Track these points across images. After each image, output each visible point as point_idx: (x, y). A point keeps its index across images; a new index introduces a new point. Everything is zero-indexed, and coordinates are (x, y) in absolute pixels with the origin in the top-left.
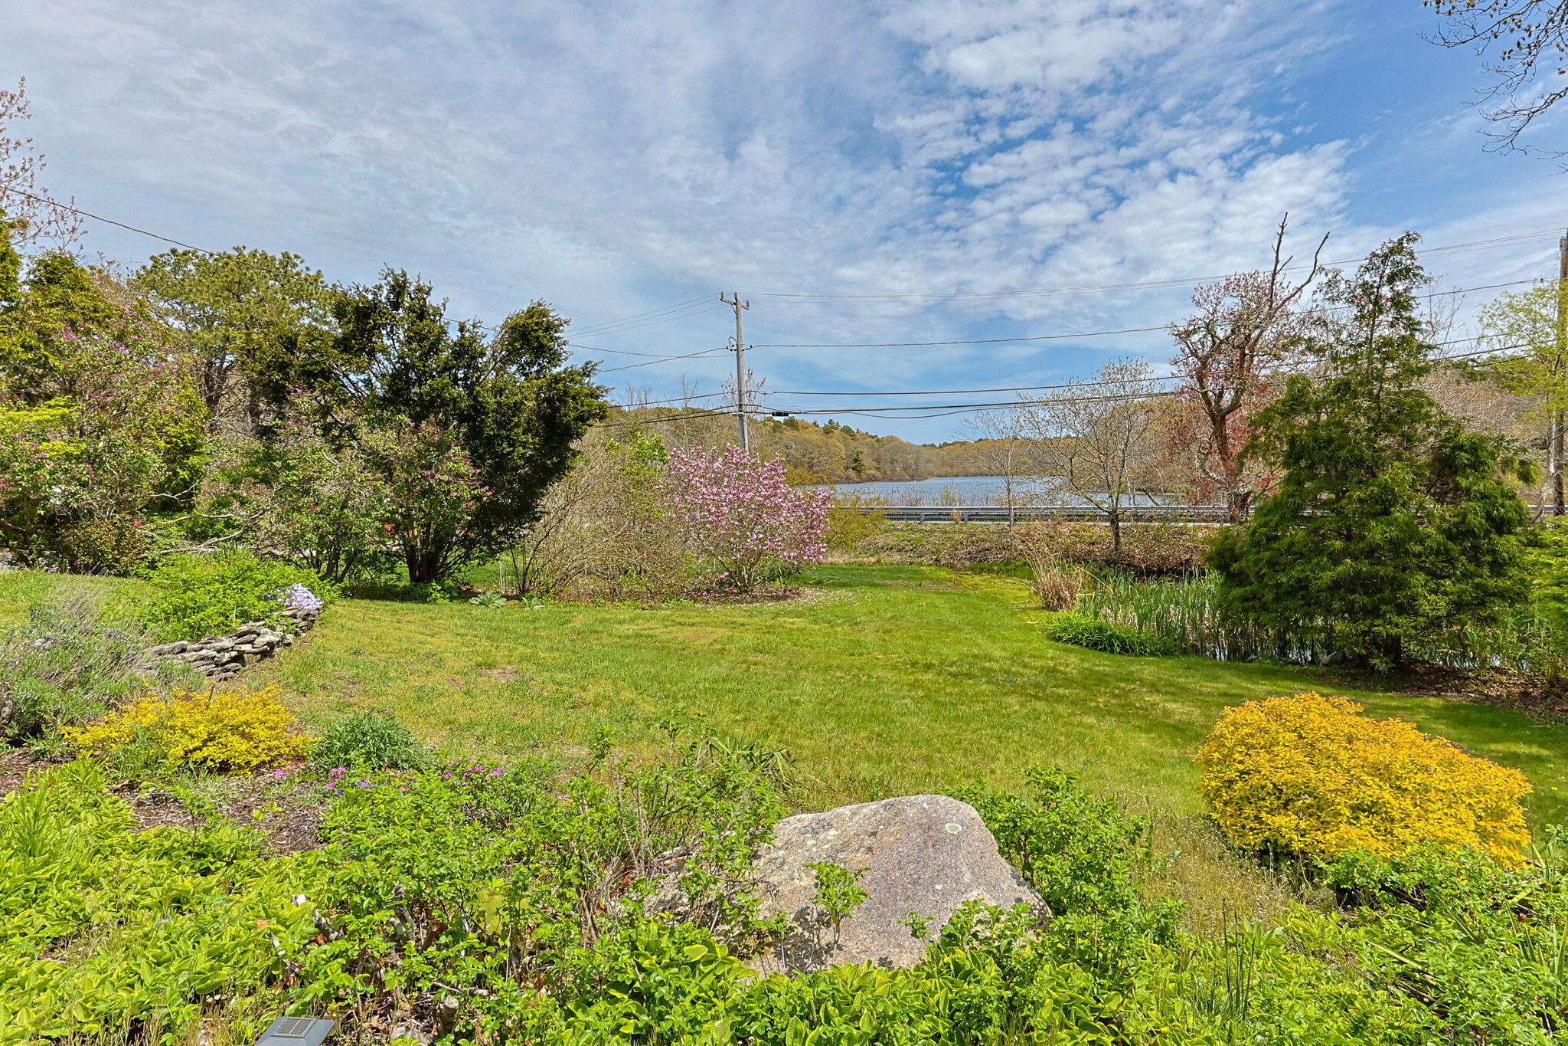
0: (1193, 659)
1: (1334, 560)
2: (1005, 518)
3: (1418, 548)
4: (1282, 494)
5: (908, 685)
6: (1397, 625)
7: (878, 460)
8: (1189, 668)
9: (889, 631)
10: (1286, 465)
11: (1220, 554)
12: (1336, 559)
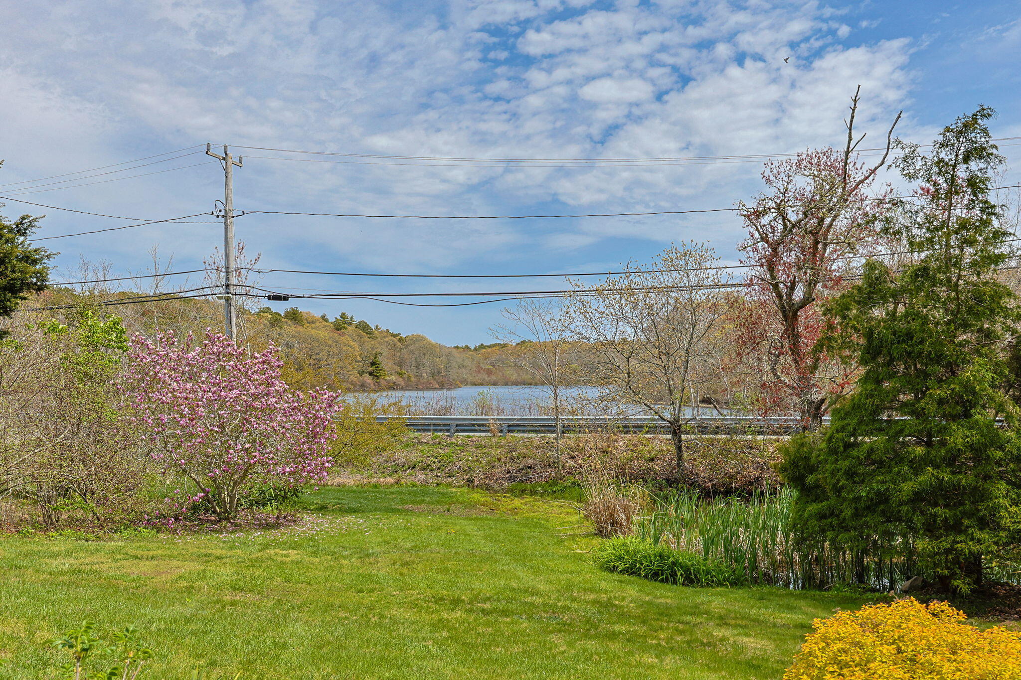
0: (766, 589)
1: (914, 469)
2: (551, 429)
3: (999, 454)
4: (861, 394)
5: (430, 625)
6: (979, 541)
7: (400, 364)
8: (761, 599)
9: (408, 564)
10: (863, 362)
11: (794, 464)
12: (917, 466)
